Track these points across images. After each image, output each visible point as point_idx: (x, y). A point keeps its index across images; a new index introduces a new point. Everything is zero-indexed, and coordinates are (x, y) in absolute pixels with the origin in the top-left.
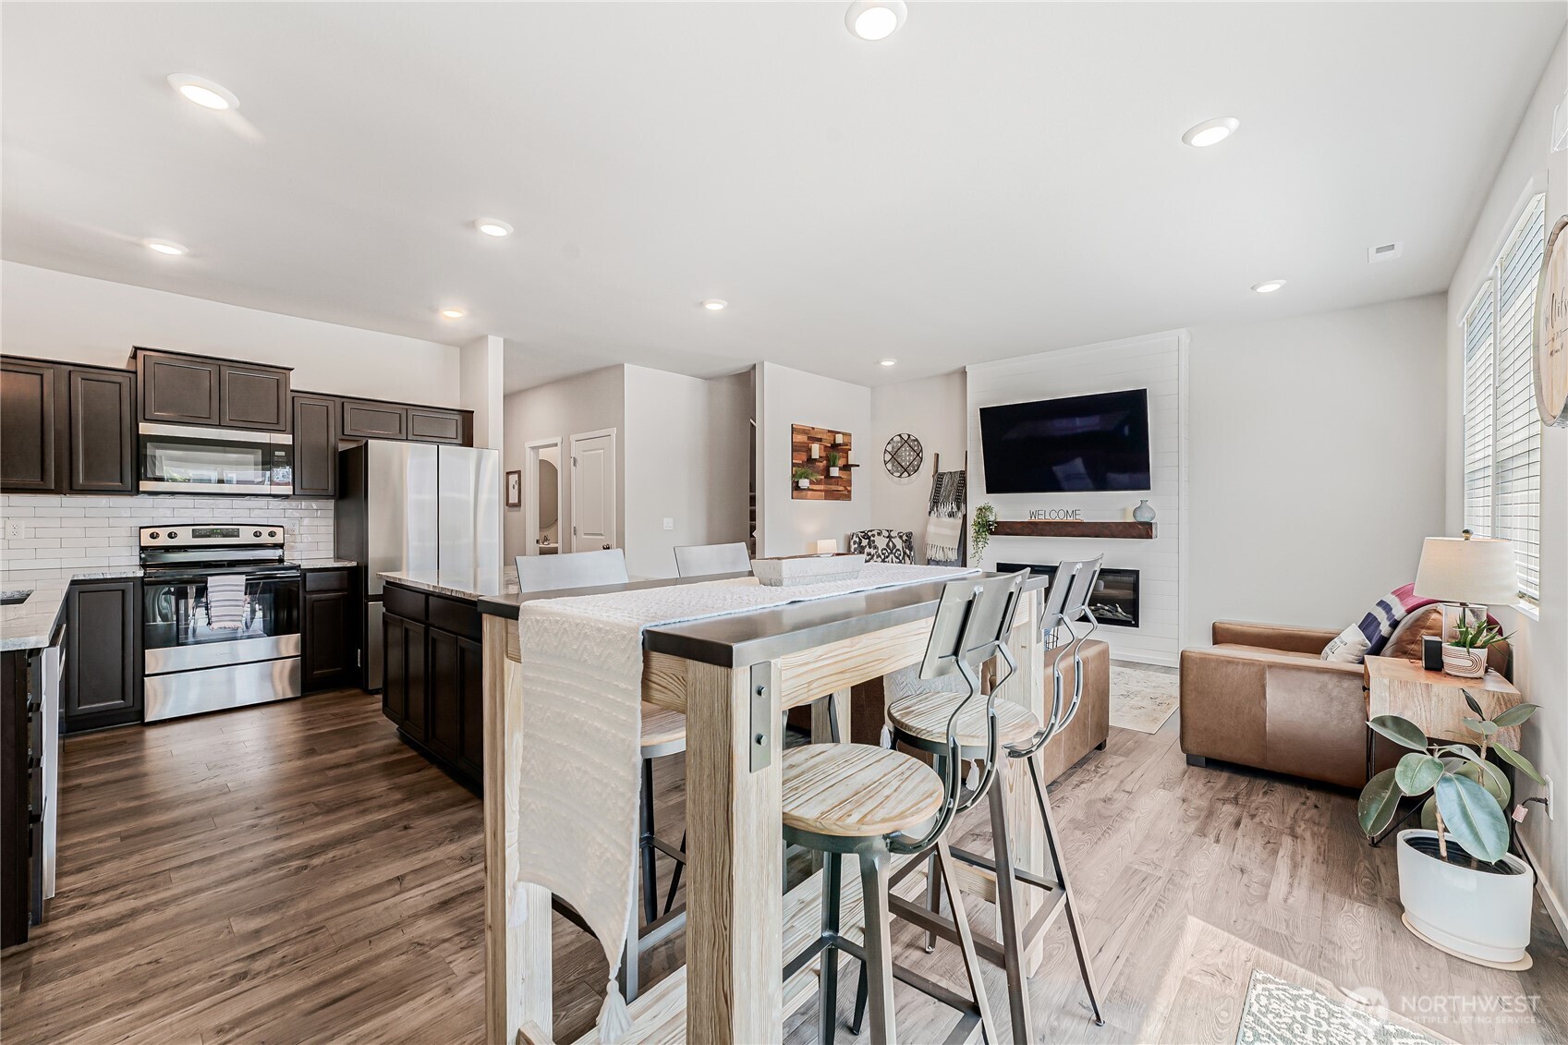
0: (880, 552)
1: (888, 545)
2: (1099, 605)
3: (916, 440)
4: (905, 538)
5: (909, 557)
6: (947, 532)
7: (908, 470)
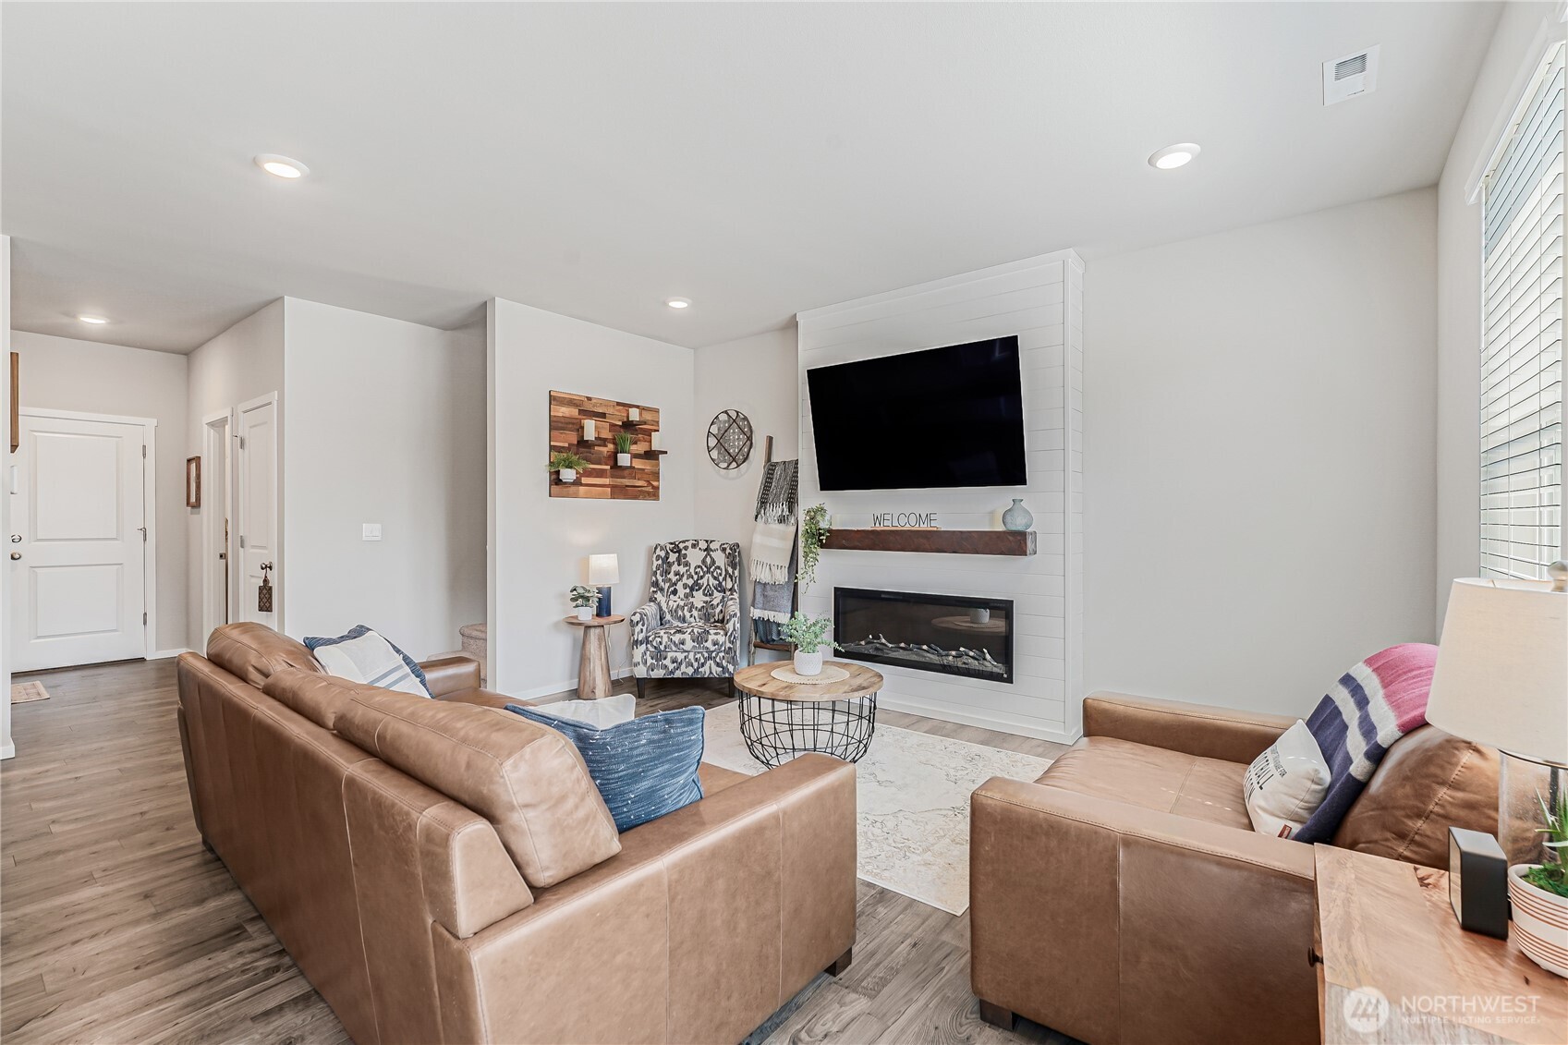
0: (692, 570)
1: (704, 561)
2: (962, 649)
3: (745, 419)
4: (728, 551)
5: (731, 577)
6: (775, 543)
7: (738, 459)
